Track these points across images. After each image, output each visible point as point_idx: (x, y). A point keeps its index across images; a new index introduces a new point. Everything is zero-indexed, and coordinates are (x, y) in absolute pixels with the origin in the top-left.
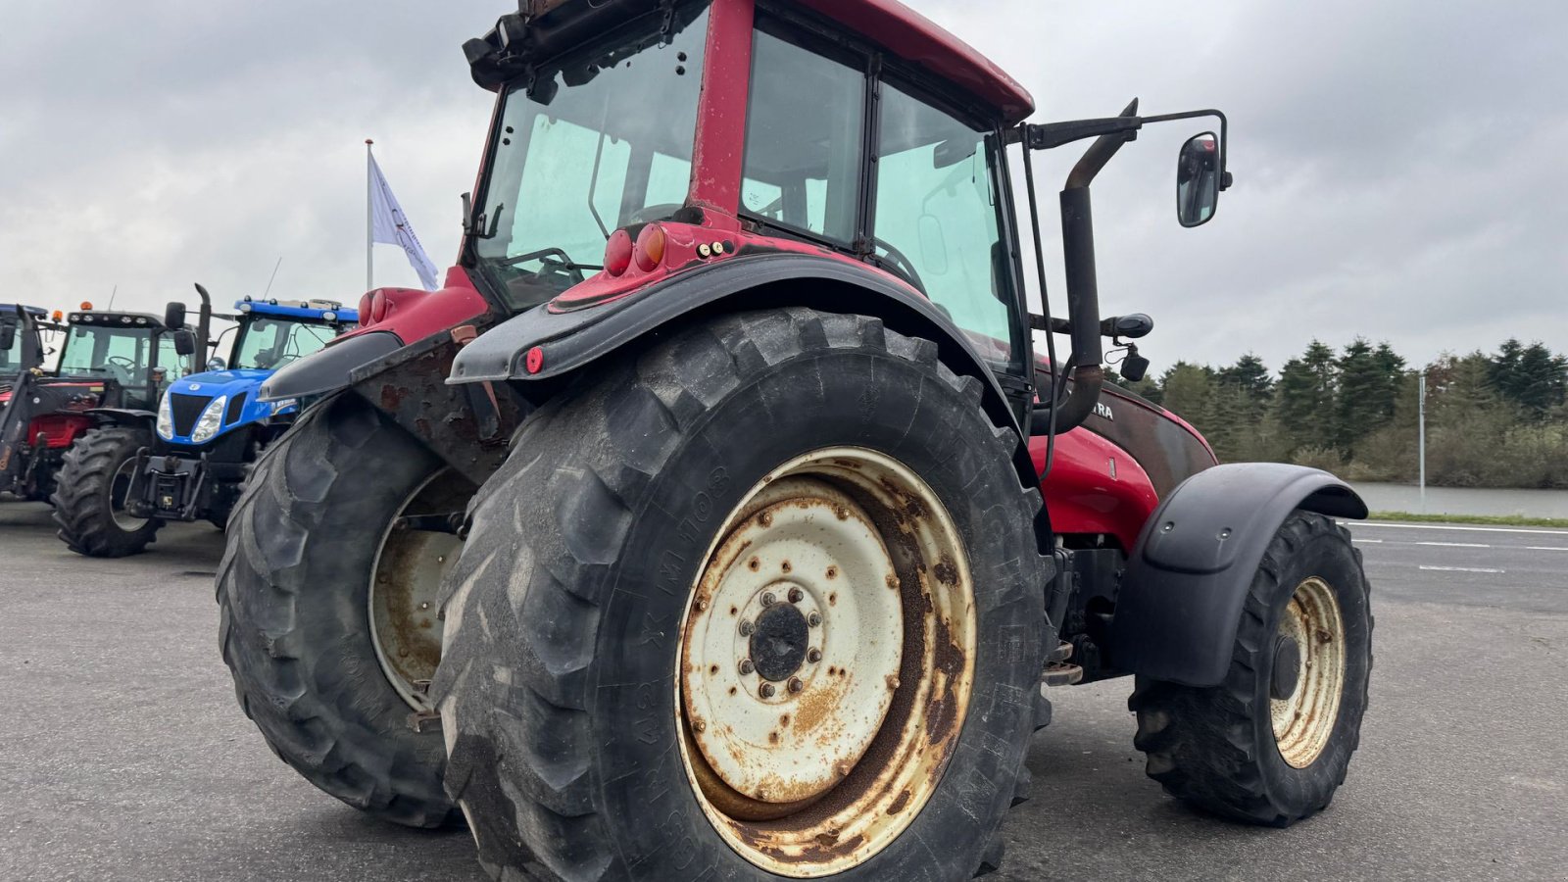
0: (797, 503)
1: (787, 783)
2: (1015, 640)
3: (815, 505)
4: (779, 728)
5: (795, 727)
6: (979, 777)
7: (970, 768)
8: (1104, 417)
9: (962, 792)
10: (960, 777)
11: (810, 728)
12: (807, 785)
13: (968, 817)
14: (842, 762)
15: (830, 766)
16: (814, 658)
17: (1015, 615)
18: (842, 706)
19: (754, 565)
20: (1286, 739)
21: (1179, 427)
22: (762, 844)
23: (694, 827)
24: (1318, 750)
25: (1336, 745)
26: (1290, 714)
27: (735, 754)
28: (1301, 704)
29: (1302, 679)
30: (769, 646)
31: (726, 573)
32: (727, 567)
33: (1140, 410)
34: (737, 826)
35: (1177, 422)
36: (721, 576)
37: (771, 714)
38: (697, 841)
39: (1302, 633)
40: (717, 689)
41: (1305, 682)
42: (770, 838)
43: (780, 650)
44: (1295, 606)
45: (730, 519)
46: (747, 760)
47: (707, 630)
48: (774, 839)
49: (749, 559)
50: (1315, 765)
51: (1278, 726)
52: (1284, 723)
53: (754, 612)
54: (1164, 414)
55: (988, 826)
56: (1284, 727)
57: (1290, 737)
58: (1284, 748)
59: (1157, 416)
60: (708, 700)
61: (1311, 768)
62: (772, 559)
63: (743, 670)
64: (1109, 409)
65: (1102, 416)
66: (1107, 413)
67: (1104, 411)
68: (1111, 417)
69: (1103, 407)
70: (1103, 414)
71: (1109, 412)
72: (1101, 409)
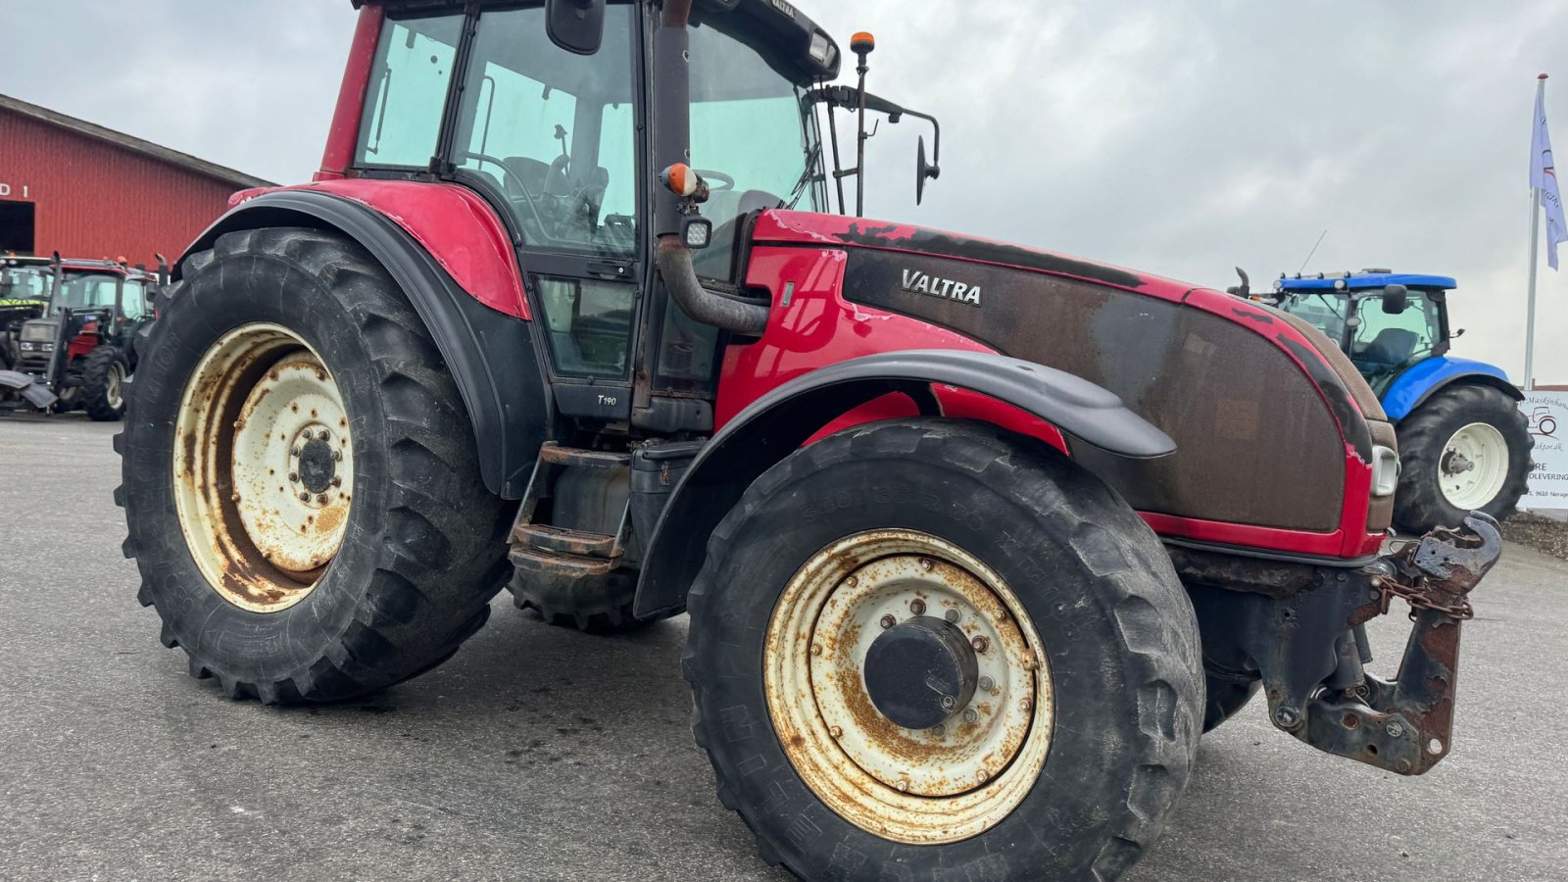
0: (293, 366)
1: (284, 556)
3: (304, 368)
4: (307, 524)
5: (317, 527)
8: (966, 303)
11: (326, 530)
12: (295, 563)
14: (316, 556)
16: (337, 484)
17: (362, 466)
18: (343, 522)
19: (294, 408)
20: (936, 802)
21: (1179, 309)
22: (240, 578)
23: (167, 537)
24: (947, 836)
25: (993, 851)
26: (964, 770)
27: (260, 525)
28: (1000, 768)
29: (1009, 725)
30: (307, 466)
31: (256, 408)
32: (256, 403)
33: (1066, 286)
34: (243, 565)
35: (1179, 300)
36: (252, 409)
37: (305, 511)
38: (165, 545)
39: (1008, 644)
40: (273, 484)
41: (1021, 735)
42: (258, 581)
43: (313, 471)
44: (976, 590)
45: (202, 368)
46: (270, 532)
47: (267, 445)
48: (260, 583)
49: (292, 404)
50: (917, 849)
51: (923, 774)
52: (937, 775)
53: (301, 442)
54: (1138, 289)
55: (332, 630)
56: (937, 781)
57: (945, 804)
58: (910, 808)
59: (1113, 293)
60: (256, 488)
61: (904, 849)
62: (305, 406)
63: (294, 478)
64: (977, 289)
65: (956, 300)
66: (969, 296)
67: (965, 294)
68: (977, 301)
69: (965, 287)
70: (960, 297)
71: (975, 294)
72: (959, 290)
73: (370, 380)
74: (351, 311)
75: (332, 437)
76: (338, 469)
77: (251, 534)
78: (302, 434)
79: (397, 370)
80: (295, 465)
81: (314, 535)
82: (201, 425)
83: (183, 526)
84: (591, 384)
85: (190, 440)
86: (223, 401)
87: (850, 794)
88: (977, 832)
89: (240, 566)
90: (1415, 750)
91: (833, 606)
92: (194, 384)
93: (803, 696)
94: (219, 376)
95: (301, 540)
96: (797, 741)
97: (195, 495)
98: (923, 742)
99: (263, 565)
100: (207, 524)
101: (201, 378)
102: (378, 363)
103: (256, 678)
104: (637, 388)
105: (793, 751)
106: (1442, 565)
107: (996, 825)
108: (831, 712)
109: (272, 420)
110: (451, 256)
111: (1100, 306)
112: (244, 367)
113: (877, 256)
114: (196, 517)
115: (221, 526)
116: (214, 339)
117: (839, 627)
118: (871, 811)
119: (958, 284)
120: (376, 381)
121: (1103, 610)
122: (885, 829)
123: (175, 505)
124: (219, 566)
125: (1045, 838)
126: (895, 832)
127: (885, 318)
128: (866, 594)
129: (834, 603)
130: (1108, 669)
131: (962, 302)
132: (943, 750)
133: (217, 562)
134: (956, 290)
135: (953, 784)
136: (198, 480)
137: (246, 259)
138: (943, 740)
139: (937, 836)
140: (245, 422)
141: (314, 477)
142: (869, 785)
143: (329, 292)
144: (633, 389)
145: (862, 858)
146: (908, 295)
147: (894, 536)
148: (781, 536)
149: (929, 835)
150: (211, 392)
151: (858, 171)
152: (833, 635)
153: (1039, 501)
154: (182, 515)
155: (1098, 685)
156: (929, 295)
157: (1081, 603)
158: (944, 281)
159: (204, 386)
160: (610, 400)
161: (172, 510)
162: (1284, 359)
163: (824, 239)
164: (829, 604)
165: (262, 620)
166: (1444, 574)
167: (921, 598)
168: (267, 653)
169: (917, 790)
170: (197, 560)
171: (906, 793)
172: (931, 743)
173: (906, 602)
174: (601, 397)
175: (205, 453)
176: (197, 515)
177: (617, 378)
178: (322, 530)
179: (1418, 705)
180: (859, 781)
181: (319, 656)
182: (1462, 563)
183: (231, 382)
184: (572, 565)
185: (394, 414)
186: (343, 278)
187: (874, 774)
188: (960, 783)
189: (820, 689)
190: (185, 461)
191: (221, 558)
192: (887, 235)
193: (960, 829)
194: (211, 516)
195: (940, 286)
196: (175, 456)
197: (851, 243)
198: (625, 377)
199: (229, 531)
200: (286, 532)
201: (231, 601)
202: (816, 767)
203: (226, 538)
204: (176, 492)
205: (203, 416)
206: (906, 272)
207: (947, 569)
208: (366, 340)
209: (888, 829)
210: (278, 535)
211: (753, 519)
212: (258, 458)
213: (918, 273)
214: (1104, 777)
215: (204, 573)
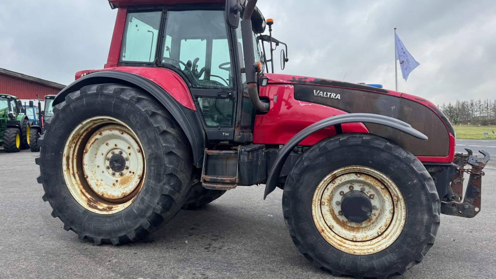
0: (109, 130)
1: (109, 194)
2: (152, 168)
3: (114, 131)
4: (115, 183)
5: (120, 183)
6: (140, 203)
8: (336, 99)
9: (135, 205)
11: (124, 184)
12: (114, 196)
13: (134, 212)
14: (124, 193)
15: (121, 193)
16: (127, 168)
17: (153, 161)
18: (132, 181)
19: (107, 144)
20: (365, 242)
21: (400, 98)
22: (93, 204)
23: (63, 193)
24: (375, 251)
25: (391, 253)
26: (373, 232)
27: (97, 185)
28: (384, 230)
29: (386, 218)
30: (113, 163)
31: (92, 145)
32: (93, 144)
34: (92, 199)
35: (400, 96)
36: (91, 146)
37: (114, 179)
38: (63, 195)
39: (385, 195)
40: (99, 171)
41: (390, 220)
42: (100, 204)
43: (116, 165)
44: (374, 181)
45: (74, 133)
46: (101, 187)
47: (96, 158)
48: (100, 205)
49: (106, 143)
50: (366, 256)
51: (360, 235)
52: (365, 235)
53: (110, 155)
54: (388, 93)
55: (143, 217)
56: (365, 237)
57: (369, 242)
58: (358, 245)
59: (381, 95)
60: (93, 172)
61: (362, 257)
62: (112, 143)
63: (108, 168)
64: (339, 95)
65: (333, 98)
66: (337, 97)
67: (335, 97)
68: (340, 98)
69: (335, 95)
70: (334, 97)
71: (339, 96)
72: (333, 95)
73: (155, 133)
74: (145, 111)
75: (123, 152)
76: (127, 163)
77: (94, 189)
78: (111, 152)
79: (165, 129)
80: (108, 163)
81: (119, 186)
82: (71, 152)
83: (69, 188)
84: (220, 130)
85: (68, 158)
86: (79, 144)
87: (340, 244)
88: (384, 249)
89: (91, 199)
90: (472, 211)
91: (328, 190)
92: (70, 138)
93: (321, 217)
94: (79, 135)
95: (114, 188)
96: (323, 231)
97: (71, 177)
98: (355, 226)
99: (101, 199)
100: (76, 186)
101: (73, 136)
102: (158, 127)
103: (110, 237)
104: (236, 130)
105: (322, 234)
106: (476, 162)
107: (390, 246)
108: (329, 221)
109: (97, 149)
110: (172, 92)
111: (377, 99)
112: (88, 132)
113: (303, 86)
114: (72, 185)
115: (81, 187)
116: (80, 122)
117: (330, 196)
118: (348, 248)
119: (332, 94)
120: (157, 133)
121: (422, 182)
122: (355, 252)
123: (65, 181)
124: (84, 200)
125: (407, 247)
126: (358, 252)
127: (310, 105)
128: (338, 185)
129: (328, 189)
130: (424, 198)
131: (334, 99)
132: (362, 228)
133: (83, 199)
134: (332, 95)
135: (370, 237)
136: (71, 172)
137: (96, 95)
138: (362, 225)
139: (371, 251)
140: (88, 150)
141: (117, 167)
142: (344, 241)
143: (134, 105)
144: (234, 130)
145: (350, 261)
146: (316, 98)
147: (353, 168)
148: (318, 171)
149: (369, 251)
150: (75, 141)
151: (271, 60)
152: (328, 198)
153: (400, 154)
154: (68, 184)
155: (421, 203)
156: (323, 97)
157: (415, 181)
158: (328, 93)
159: (74, 138)
160: (227, 134)
161: (64, 183)
162: (431, 111)
163: (285, 82)
164: (326, 190)
165: (110, 217)
166: (477, 165)
167: (352, 185)
168: (115, 228)
169: (359, 240)
170: (76, 199)
171: (356, 241)
172: (358, 226)
173: (347, 187)
174: (224, 133)
175: (73, 162)
176: (72, 184)
177: (229, 127)
178: (122, 184)
179: (471, 199)
180: (341, 240)
181: (138, 226)
182: (481, 162)
183: (82, 137)
185: (164, 144)
186: (139, 100)
187: (344, 237)
188: (372, 236)
189: (325, 215)
190: (67, 165)
191: (84, 197)
192: (306, 80)
193: (378, 249)
194: (77, 183)
195: (327, 94)
196: (63, 164)
197: (294, 83)
198: (231, 127)
199: (84, 188)
200: (107, 186)
201: (93, 212)
202: (329, 238)
203: (84, 191)
204: (64, 176)
205: (72, 149)
206: (315, 91)
207: (365, 176)
208: (151, 120)
209: (356, 252)
210: (104, 188)
211: (307, 167)
212: (93, 162)
213: (318, 91)
214: (424, 228)
215: (80, 203)
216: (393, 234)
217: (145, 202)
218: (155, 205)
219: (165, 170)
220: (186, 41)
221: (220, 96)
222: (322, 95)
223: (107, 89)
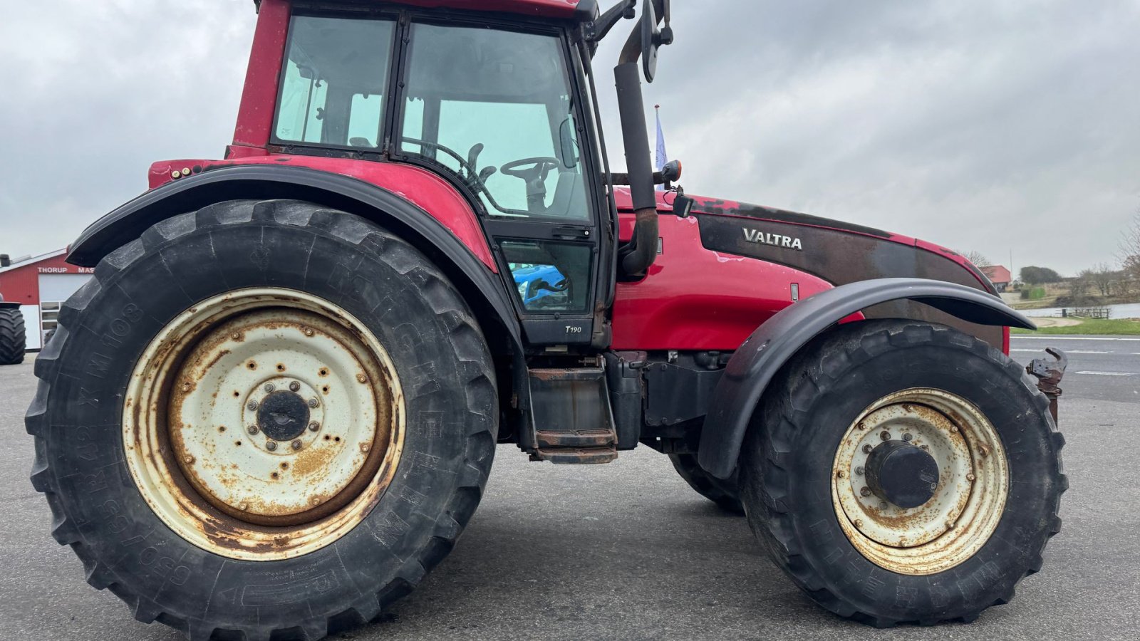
0: (266, 326)
1: (266, 504)
2: (431, 421)
3: (283, 327)
4: (279, 471)
5: (294, 471)
6: (395, 517)
7: (389, 509)
8: (792, 249)
9: (378, 524)
10: (380, 515)
11: (308, 473)
12: (284, 507)
13: (379, 543)
14: (316, 496)
15: (306, 498)
16: (316, 428)
17: (432, 403)
18: (334, 461)
19: (251, 366)
20: (924, 547)
21: (915, 249)
22: (224, 535)
23: (131, 512)
24: (954, 562)
25: (986, 561)
26: (937, 524)
27: (225, 481)
28: (958, 516)
29: (960, 491)
30: (272, 418)
31: (209, 370)
32: (210, 365)
33: (851, 238)
35: (914, 245)
36: (204, 371)
37: (274, 461)
38: (131, 520)
39: (957, 445)
40: (225, 441)
41: (967, 495)
42: (242, 533)
43: (281, 421)
44: (937, 417)
45: (163, 335)
46: (238, 486)
47: (213, 405)
48: (244, 535)
49: (247, 361)
50: (940, 575)
51: (912, 534)
52: (922, 532)
53: (259, 396)
54: (891, 239)
55: (403, 552)
56: (922, 535)
57: (931, 546)
58: (913, 555)
59: (879, 242)
60: (208, 447)
61: (933, 577)
62: (267, 363)
63: (253, 431)
64: (798, 240)
65: (786, 247)
66: (794, 244)
67: (791, 243)
68: (800, 247)
69: (790, 240)
70: (788, 245)
71: (797, 243)
72: (786, 240)
73: (437, 330)
74: (408, 274)
75: (303, 385)
76: (315, 416)
77: (215, 492)
78: (263, 385)
79: (460, 320)
80: (252, 418)
81: (292, 479)
82: (146, 394)
83: (146, 497)
84: (557, 319)
85: (137, 410)
86: (166, 367)
87: (883, 557)
88: (971, 555)
89: (211, 524)
91: (849, 445)
92: (150, 352)
94: (173, 343)
95: (275, 485)
97: (145, 464)
98: (894, 516)
99: (244, 519)
100: (164, 491)
101: (159, 346)
102: (445, 315)
103: (302, 620)
104: (596, 317)
105: (852, 540)
107: (982, 547)
108: (853, 512)
109: (221, 379)
110: (454, 225)
111: (874, 249)
112: (198, 332)
113: (720, 220)
114: (154, 488)
115: (176, 490)
116: (187, 305)
117: (852, 457)
119: (784, 238)
120: (444, 329)
121: (1039, 414)
122: (916, 570)
123: (132, 478)
124: (194, 528)
125: (1016, 544)
126: (923, 570)
127: (740, 260)
128: (867, 432)
129: (849, 442)
130: (1043, 445)
131: (790, 248)
132: (909, 518)
133: (191, 525)
134: (784, 241)
135: (932, 535)
136: (145, 449)
138: (906, 512)
139: (947, 564)
140: (195, 384)
141: (283, 426)
142: (886, 549)
143: (376, 258)
144: (593, 319)
145: (914, 590)
146: (751, 245)
148: (848, 403)
149: (943, 565)
150: (160, 359)
152: (850, 463)
154: (141, 486)
155: (1039, 454)
156: (766, 244)
157: (1028, 412)
158: (774, 235)
159: (158, 352)
160: (576, 329)
161: (129, 483)
162: (971, 275)
164: (846, 444)
165: (295, 564)
167: (886, 430)
168: (317, 593)
169: (911, 544)
170: (172, 528)
172: (899, 516)
173: (877, 434)
174: (568, 327)
175: (148, 421)
176: (153, 484)
177: (579, 312)
178: (302, 473)
180: (880, 549)
181: (389, 579)
182: (1055, 369)
183: (179, 348)
184: (603, 454)
185: (464, 356)
186: (387, 245)
187: (884, 543)
188: (936, 533)
189: (845, 499)
191: (191, 520)
192: (721, 206)
193: (960, 556)
194: (163, 482)
195: (772, 238)
196: (125, 429)
197: (697, 211)
198: (586, 311)
199: (184, 493)
200: (253, 483)
201: (234, 557)
202: (864, 547)
203: (185, 501)
204: (130, 464)
205: (148, 384)
206: (745, 230)
207: (920, 408)
208: (426, 297)
209: (919, 569)
210: (248, 487)
211: (825, 395)
212: (205, 418)
213: (754, 231)
214: (1044, 502)
215: (186, 538)
216: (982, 523)
217: (411, 513)
218: (441, 518)
219: (468, 425)
220: (366, 97)
221: (559, 238)
222: (762, 239)
223: (283, 215)
